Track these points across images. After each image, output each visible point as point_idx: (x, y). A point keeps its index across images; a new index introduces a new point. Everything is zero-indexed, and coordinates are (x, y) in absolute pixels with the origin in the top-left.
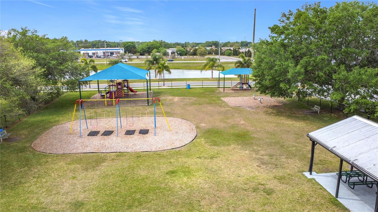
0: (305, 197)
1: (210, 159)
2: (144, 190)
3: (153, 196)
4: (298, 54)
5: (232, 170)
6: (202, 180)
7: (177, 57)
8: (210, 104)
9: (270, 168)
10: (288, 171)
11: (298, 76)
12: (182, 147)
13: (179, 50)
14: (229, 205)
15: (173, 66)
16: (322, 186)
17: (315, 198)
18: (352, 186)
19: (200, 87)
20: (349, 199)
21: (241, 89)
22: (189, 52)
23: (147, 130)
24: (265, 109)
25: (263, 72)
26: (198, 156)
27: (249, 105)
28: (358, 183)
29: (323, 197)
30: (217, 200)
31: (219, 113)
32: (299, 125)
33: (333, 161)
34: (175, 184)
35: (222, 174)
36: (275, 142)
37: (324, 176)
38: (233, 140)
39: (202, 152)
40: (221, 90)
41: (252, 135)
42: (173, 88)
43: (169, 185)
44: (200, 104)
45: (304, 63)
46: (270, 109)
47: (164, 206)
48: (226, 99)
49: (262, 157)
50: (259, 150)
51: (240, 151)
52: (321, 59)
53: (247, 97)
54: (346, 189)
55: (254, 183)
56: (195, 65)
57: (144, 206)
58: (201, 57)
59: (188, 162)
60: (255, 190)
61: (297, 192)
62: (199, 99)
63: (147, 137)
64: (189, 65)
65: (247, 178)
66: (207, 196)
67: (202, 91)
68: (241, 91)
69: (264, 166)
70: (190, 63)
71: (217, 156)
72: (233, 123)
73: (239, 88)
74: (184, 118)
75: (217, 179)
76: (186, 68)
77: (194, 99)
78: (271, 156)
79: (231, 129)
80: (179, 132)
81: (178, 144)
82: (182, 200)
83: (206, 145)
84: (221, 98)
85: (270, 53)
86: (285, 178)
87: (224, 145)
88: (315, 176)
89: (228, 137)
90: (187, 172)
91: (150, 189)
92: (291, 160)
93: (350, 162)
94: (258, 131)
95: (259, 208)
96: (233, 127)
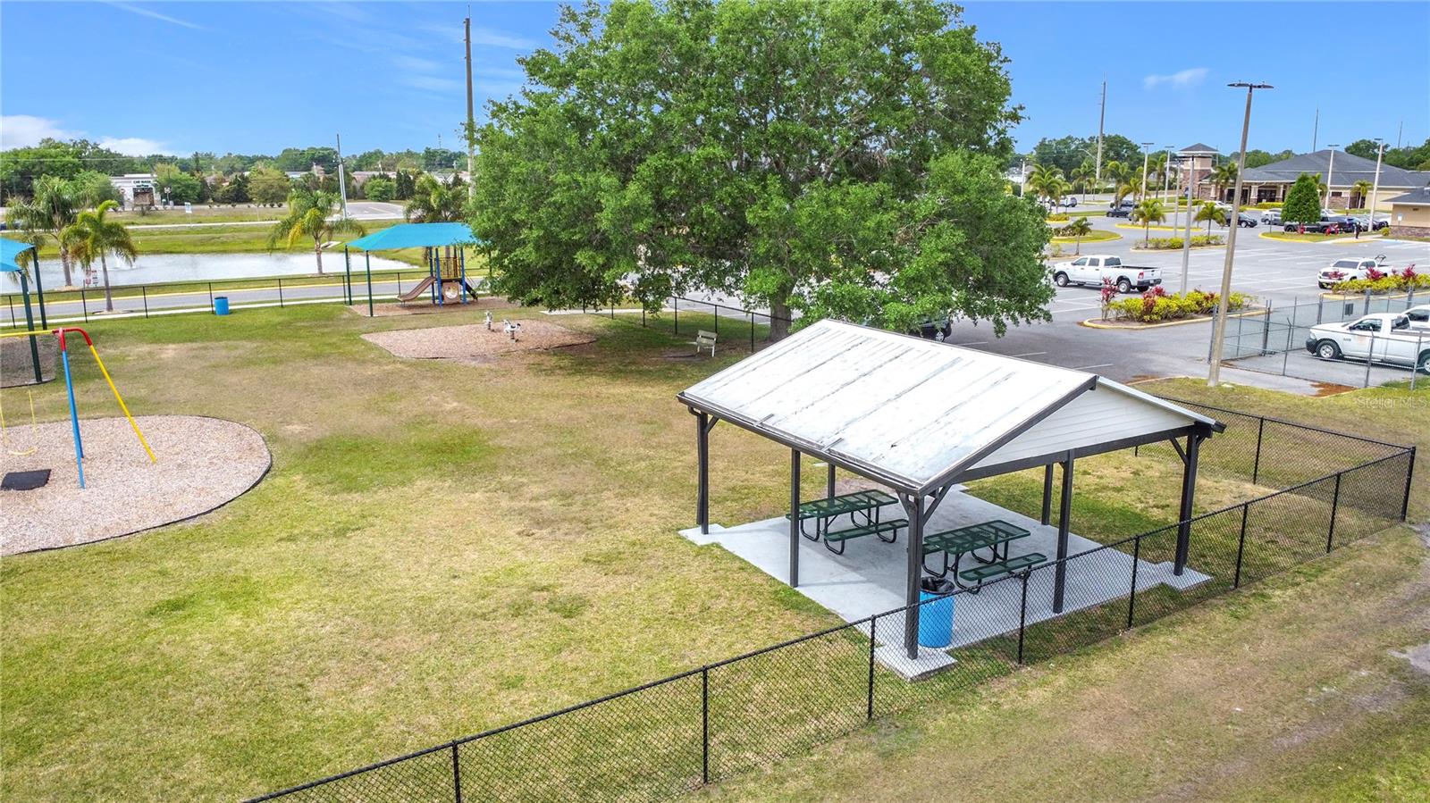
0: (693, 602)
1: (335, 535)
2: (45, 694)
3: (93, 706)
4: (627, 148)
5: (425, 560)
6: (305, 611)
7: (161, 207)
8: (316, 356)
9: (566, 534)
10: (629, 532)
11: (635, 221)
12: (210, 511)
13: (170, 182)
14: (424, 675)
15: (146, 240)
16: (744, 560)
17: (726, 598)
18: (837, 544)
19: (273, 307)
20: (834, 583)
21: (437, 301)
22: (215, 188)
23: (45, 471)
24: (531, 359)
25: (509, 219)
26: (284, 535)
27: (473, 350)
28: (852, 533)
29: (753, 592)
30: (375, 670)
31: (359, 385)
32: (654, 394)
33: (772, 484)
34: (192, 644)
35: (388, 580)
36: (575, 454)
37: (750, 531)
38: (419, 466)
39: (301, 519)
40: (363, 310)
41: (490, 443)
42: (152, 317)
43: (163, 654)
44: (276, 362)
45: (650, 176)
46: (548, 358)
47: (150, 731)
48: (380, 339)
49: (533, 504)
50: (522, 485)
51: (453, 497)
52: (706, 159)
53: (464, 328)
54: (820, 557)
55: (514, 590)
56: (245, 236)
57: (52, 752)
58: (268, 206)
59: (243, 559)
60: (518, 610)
61: (667, 590)
62: (271, 344)
63: (42, 497)
64: (218, 235)
65: (486, 578)
66: (332, 664)
67: (280, 319)
68: (439, 310)
69: (544, 531)
70: (223, 230)
71: (362, 523)
72: (417, 410)
73: (431, 302)
74: (212, 414)
75: (368, 598)
76: (210, 248)
77: (249, 345)
78: (565, 496)
79: (410, 432)
80: (194, 462)
81: (189, 505)
82: (227, 696)
83: (315, 494)
84: (362, 336)
85: (532, 147)
86: (622, 556)
87: (386, 485)
88: (718, 534)
89: (401, 455)
90: (240, 593)
91: (72, 684)
92: (637, 500)
93: (823, 451)
94: (511, 427)
95: (538, 663)
96: (417, 423)
